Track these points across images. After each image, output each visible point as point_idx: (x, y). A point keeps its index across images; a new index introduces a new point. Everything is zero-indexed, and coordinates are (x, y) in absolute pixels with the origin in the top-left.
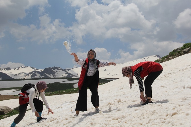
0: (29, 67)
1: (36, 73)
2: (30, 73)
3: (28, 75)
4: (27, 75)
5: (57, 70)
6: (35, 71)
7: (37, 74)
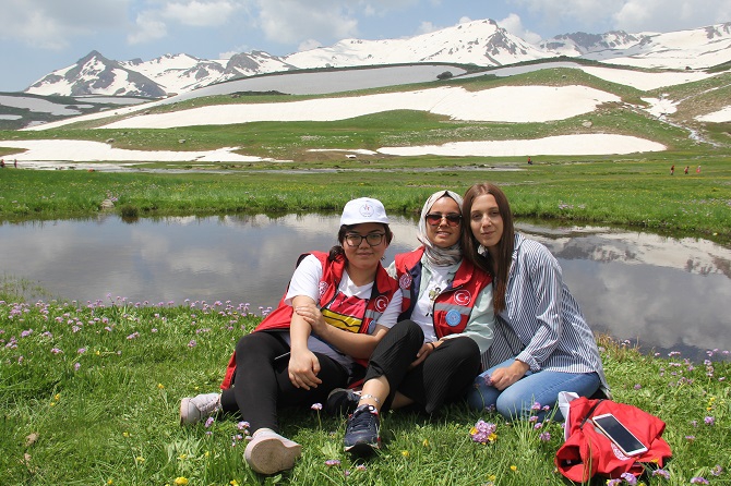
0: (182, 56)
1: (207, 69)
2: (193, 70)
3: (187, 74)
4: (185, 74)
5: (260, 58)
6: (205, 65)
7: (210, 71)
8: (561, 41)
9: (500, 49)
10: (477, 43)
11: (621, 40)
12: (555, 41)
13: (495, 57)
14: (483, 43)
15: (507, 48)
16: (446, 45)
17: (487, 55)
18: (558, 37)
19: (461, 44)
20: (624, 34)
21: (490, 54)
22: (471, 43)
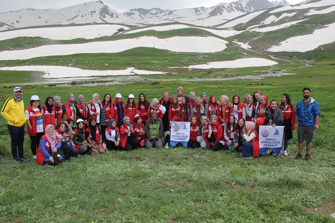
8: (133, 12)
9: (106, 15)
10: (95, 12)
11: (158, 12)
12: (131, 12)
13: (104, 19)
14: (98, 12)
15: (109, 15)
16: (79, 13)
17: (101, 18)
18: (131, 10)
19: (87, 13)
20: (159, 9)
21: (102, 17)
22: (92, 12)
